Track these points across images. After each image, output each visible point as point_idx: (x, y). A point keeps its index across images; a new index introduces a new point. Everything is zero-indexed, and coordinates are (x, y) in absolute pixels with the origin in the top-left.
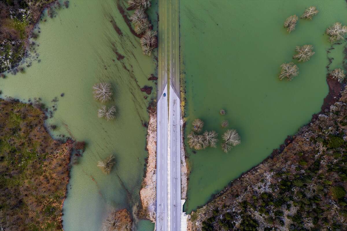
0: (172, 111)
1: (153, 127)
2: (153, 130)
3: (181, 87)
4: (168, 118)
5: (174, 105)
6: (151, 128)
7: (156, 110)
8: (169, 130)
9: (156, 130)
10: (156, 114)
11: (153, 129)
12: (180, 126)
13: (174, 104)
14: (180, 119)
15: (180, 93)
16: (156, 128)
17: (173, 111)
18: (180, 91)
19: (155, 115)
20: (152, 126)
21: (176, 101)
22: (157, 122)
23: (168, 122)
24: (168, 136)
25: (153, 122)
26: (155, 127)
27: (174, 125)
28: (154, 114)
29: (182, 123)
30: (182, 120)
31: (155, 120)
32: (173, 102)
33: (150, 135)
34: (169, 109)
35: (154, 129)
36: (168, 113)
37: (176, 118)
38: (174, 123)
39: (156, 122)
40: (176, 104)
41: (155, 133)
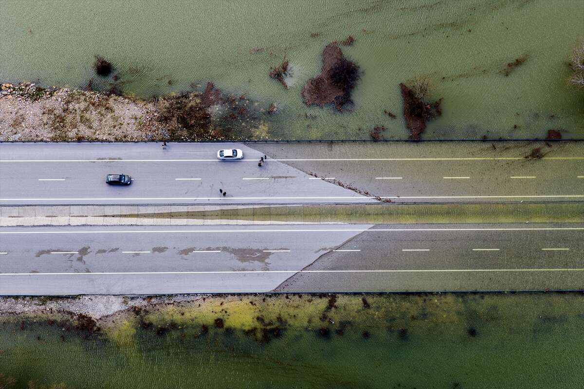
0: (185, 237)
1: (85, 121)
2: (62, 120)
3: (366, 304)
4: (143, 210)
5: (225, 249)
6: (83, 105)
7: (200, 135)
8: (54, 221)
9: (65, 140)
10: (175, 138)
11: (69, 118)
12: (74, 297)
13: (235, 251)
14: (126, 298)
15: (322, 295)
16: (80, 140)
17: (185, 246)
18: (333, 297)
19: (162, 130)
20: (93, 115)
21: (257, 263)
22: (116, 140)
23: (109, 211)
24: (15, 211)
25: (115, 119)
26: (84, 131)
27: (84, 251)
28: (174, 123)
29: (96, 310)
30: (116, 306)
31: (131, 130)
32: (254, 246)
33: (38, 104)
34: (203, 215)
35: (75, 127)
36: (174, 209)
37: (133, 264)
38: (100, 251)
39: (118, 133)
40: (237, 263)
41: (46, 134)
